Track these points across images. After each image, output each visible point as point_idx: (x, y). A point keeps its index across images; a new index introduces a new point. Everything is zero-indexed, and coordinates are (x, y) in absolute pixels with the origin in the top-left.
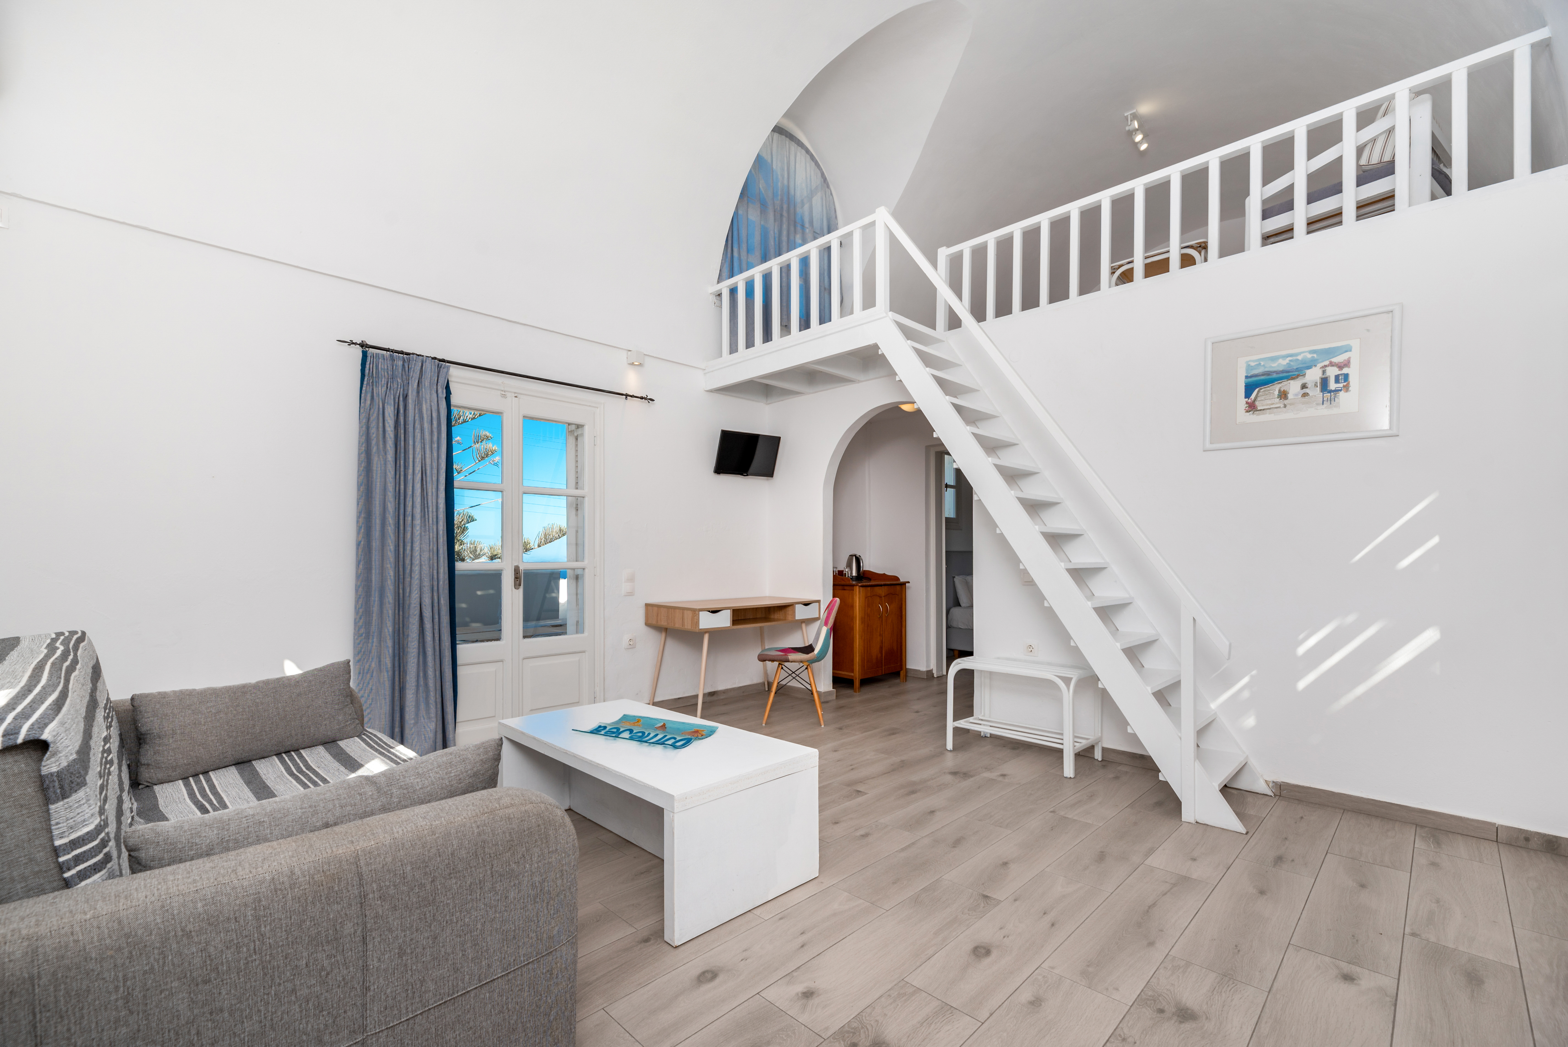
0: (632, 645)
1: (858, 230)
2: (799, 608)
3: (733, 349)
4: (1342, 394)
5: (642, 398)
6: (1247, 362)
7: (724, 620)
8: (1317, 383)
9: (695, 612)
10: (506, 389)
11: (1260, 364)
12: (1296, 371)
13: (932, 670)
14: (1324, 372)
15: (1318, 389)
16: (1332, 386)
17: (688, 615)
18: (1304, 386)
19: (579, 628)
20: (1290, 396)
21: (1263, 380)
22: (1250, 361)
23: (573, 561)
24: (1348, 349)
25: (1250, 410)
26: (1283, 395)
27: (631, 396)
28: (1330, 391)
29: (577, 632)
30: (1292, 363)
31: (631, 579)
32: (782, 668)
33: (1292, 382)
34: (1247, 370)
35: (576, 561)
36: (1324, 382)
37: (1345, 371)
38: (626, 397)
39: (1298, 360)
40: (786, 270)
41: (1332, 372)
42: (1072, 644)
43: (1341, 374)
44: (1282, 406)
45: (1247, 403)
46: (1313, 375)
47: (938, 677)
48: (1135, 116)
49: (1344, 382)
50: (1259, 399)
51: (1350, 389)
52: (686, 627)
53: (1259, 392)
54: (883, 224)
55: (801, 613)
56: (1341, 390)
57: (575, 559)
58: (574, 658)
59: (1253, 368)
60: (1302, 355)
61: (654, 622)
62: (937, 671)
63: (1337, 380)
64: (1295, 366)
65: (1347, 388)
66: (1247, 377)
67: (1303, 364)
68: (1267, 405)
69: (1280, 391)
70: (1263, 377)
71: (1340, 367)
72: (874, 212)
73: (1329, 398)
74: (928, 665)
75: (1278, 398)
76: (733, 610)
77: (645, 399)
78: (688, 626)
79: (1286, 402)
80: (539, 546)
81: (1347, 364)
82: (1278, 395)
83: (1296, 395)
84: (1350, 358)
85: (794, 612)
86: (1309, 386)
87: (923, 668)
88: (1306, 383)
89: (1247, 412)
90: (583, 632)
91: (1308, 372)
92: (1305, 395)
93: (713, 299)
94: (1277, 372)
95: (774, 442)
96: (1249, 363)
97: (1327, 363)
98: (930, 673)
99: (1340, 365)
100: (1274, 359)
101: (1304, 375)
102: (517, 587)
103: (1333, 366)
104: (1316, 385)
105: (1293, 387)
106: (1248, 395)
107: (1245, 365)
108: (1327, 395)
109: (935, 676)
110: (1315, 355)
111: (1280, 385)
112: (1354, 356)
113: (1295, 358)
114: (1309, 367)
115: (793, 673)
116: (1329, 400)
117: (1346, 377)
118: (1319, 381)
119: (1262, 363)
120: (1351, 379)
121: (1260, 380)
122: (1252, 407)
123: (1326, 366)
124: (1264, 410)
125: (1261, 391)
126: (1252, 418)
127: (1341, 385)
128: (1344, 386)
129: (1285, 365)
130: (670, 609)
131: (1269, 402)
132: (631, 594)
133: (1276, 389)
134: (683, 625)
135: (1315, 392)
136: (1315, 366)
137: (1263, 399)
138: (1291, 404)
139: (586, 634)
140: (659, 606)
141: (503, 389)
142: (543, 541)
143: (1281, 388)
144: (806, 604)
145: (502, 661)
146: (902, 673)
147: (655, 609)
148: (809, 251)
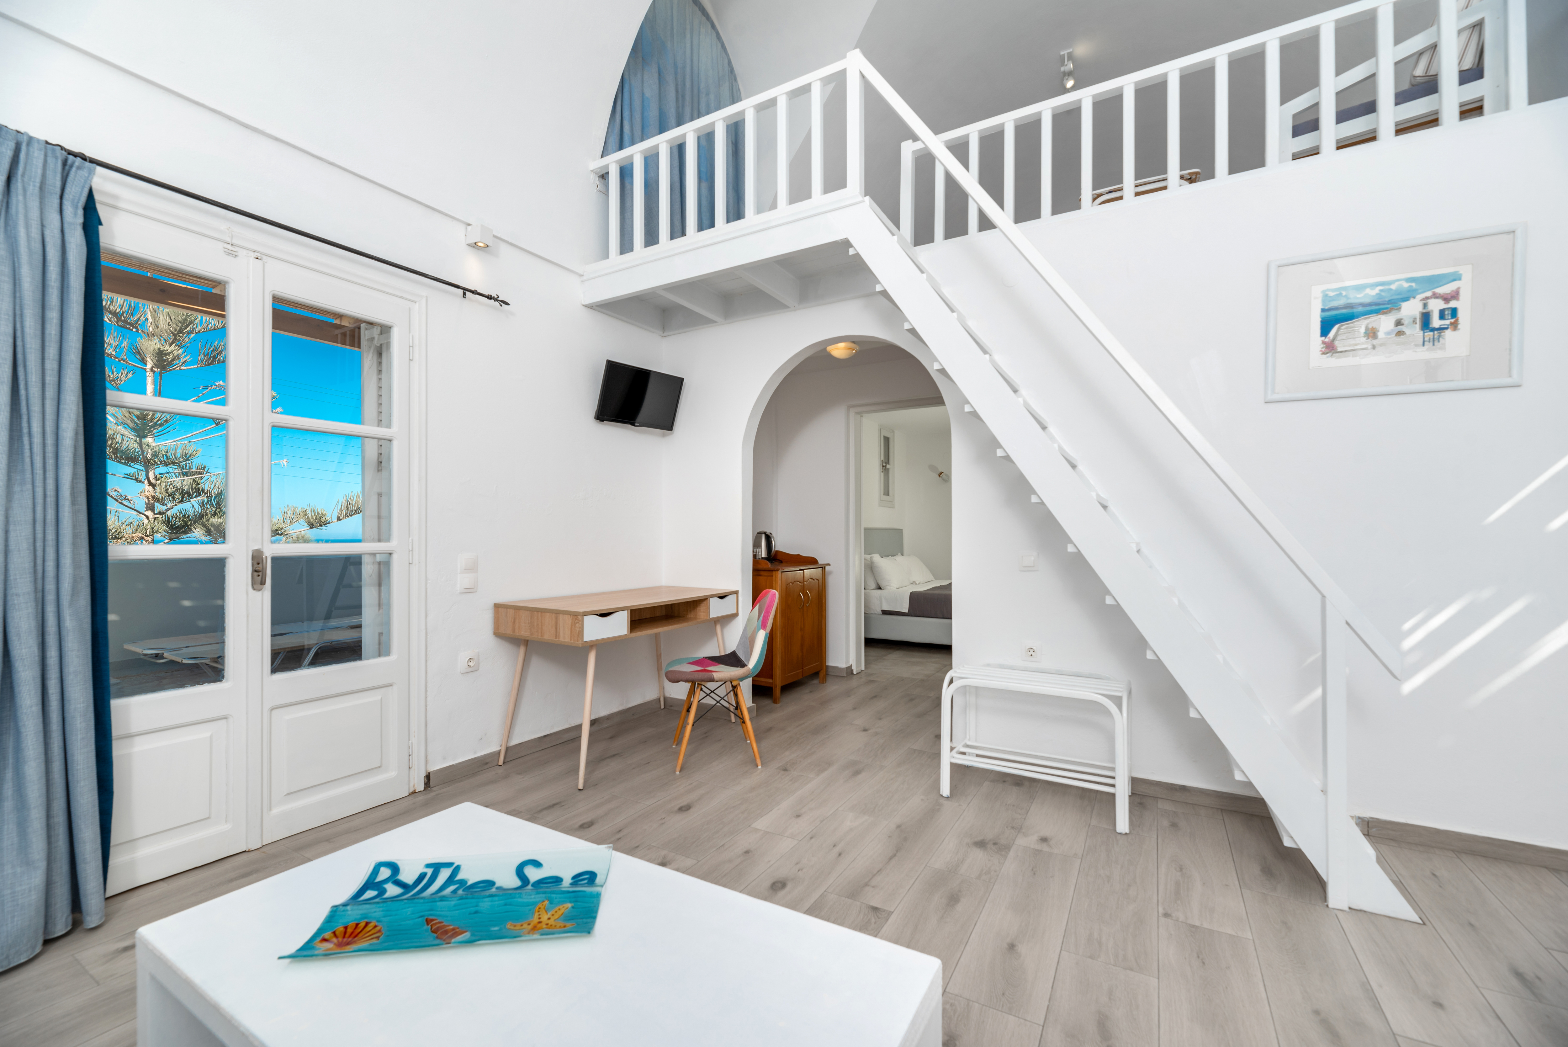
0: (473, 667)
1: (819, 83)
2: (714, 602)
3: (626, 246)
4: (1448, 333)
5: (490, 297)
6: (1324, 292)
7: (618, 625)
8: (1415, 319)
9: (577, 617)
10: (235, 241)
11: (1341, 294)
12: (1388, 304)
13: (851, 666)
14: (1425, 305)
15: (1418, 326)
16: (1436, 322)
17: (565, 622)
18: (1399, 323)
19: (383, 649)
20: (1381, 335)
21: (1343, 314)
22: (1328, 290)
23: (373, 541)
24: (1456, 277)
25: (1328, 351)
26: (1372, 333)
27: (474, 292)
28: (1433, 330)
29: (380, 655)
30: (1383, 294)
31: (472, 568)
32: (701, 689)
33: (1383, 317)
34: (1324, 302)
35: (379, 540)
36: (1426, 319)
37: (1453, 304)
38: (464, 294)
39: (1391, 289)
40: (706, 141)
41: (1436, 306)
42: (1150, 656)
43: (1448, 309)
44: (1370, 347)
45: (1323, 343)
46: (1411, 309)
47: (857, 674)
48: (1070, 57)
49: (1452, 318)
50: (1339, 338)
51: (1459, 326)
52: (561, 639)
53: (1339, 329)
54: (858, 73)
55: (717, 609)
56: (1447, 328)
57: (376, 537)
58: (373, 697)
59: (1333, 299)
60: (1397, 284)
61: (509, 631)
62: (857, 667)
63: (1442, 316)
64: (1387, 297)
65: (1455, 326)
66: (1323, 310)
67: (1398, 294)
68: (1350, 345)
69: (1367, 329)
70: (1344, 311)
71: (1446, 299)
72: (845, 57)
73: (1432, 338)
74: (847, 661)
75: (1365, 337)
76: (632, 611)
77: (496, 299)
78: (565, 637)
79: (1375, 342)
80: (339, 519)
81: (1455, 296)
82: (1365, 333)
83: (1388, 333)
84: (1459, 288)
85: (708, 608)
86: (1406, 322)
87: (842, 665)
88: (1401, 319)
89: (1324, 353)
90: (388, 653)
91: (1405, 305)
92: (1400, 333)
93: (594, 180)
94: (1364, 305)
95: (675, 385)
96: (1327, 293)
97: (1429, 294)
98: (849, 670)
99: (1445, 296)
100: (1360, 288)
101: (1399, 309)
102: (258, 586)
103: (1437, 298)
104: (1414, 322)
105: (1385, 323)
106: (1325, 331)
107: (1320, 295)
108: (1429, 334)
109: (855, 673)
110: (1413, 284)
111: (1367, 321)
112: (1465, 286)
113: (1387, 287)
114: (1406, 299)
115: (712, 692)
116: (1431, 340)
117: (1454, 312)
118: (1418, 317)
119: (1344, 293)
120: (1460, 314)
121: (1341, 314)
122: (1330, 348)
123: (1427, 298)
124: (1345, 351)
125: (1343, 327)
126: (1331, 361)
127: (1447, 322)
128: (1451, 324)
129: (1373, 296)
130: (535, 612)
131: (1352, 342)
132: (470, 590)
133: (1361, 325)
134: (557, 635)
135: (1415, 331)
136: (1414, 298)
137: (1344, 337)
138: (1381, 345)
139: (393, 657)
140: (517, 609)
141: (229, 240)
142: (344, 513)
143: (1368, 324)
144: (722, 597)
145: (225, 718)
146: (822, 674)
147: (511, 612)
148: (743, 112)
